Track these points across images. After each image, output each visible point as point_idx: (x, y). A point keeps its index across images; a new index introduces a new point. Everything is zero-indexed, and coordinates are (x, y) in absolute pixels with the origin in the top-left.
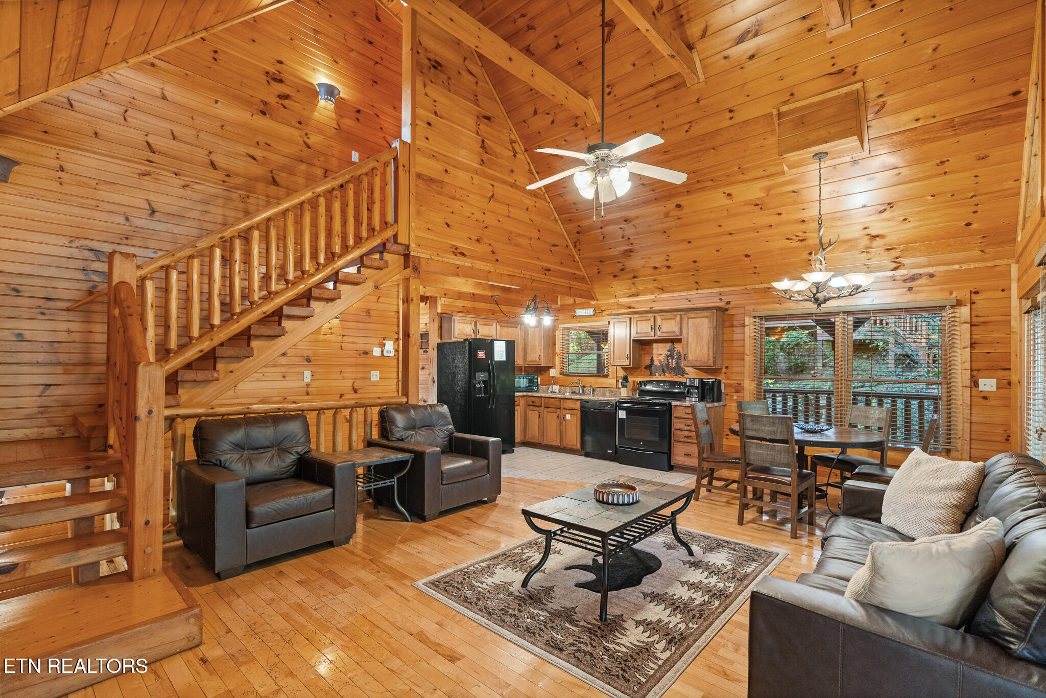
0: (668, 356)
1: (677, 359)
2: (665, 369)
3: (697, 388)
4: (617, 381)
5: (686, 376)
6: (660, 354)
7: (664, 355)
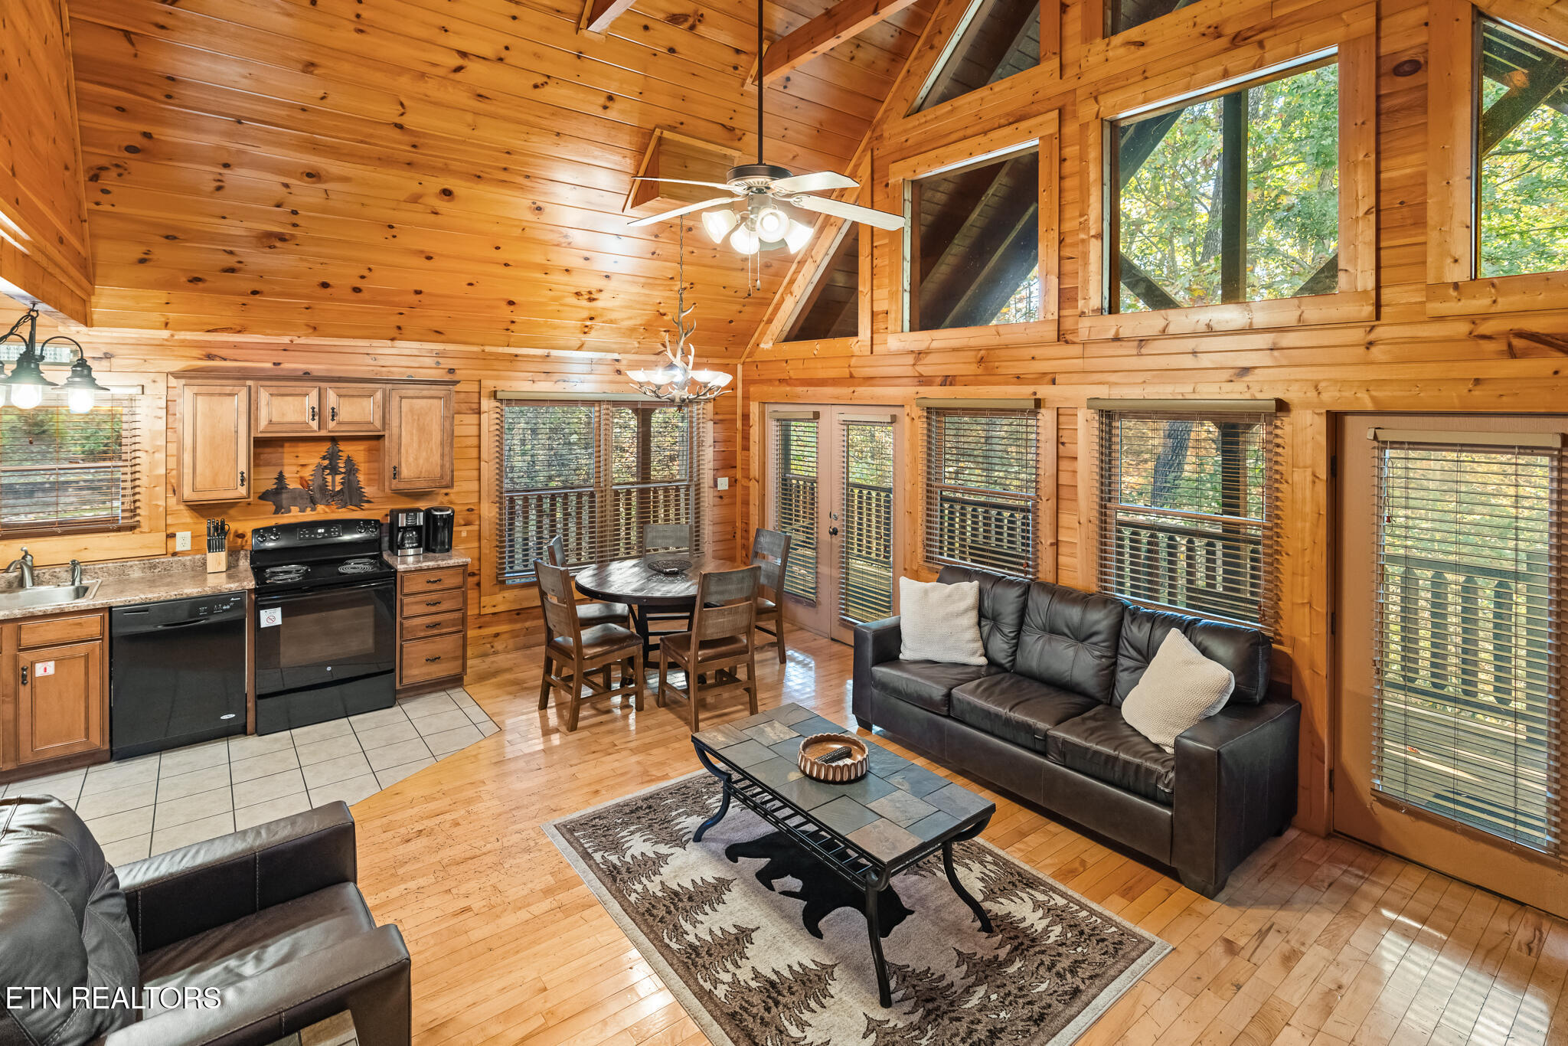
0: (323, 468)
1: (347, 473)
2: (316, 495)
5: (366, 505)
6: (303, 465)
7: (312, 467)
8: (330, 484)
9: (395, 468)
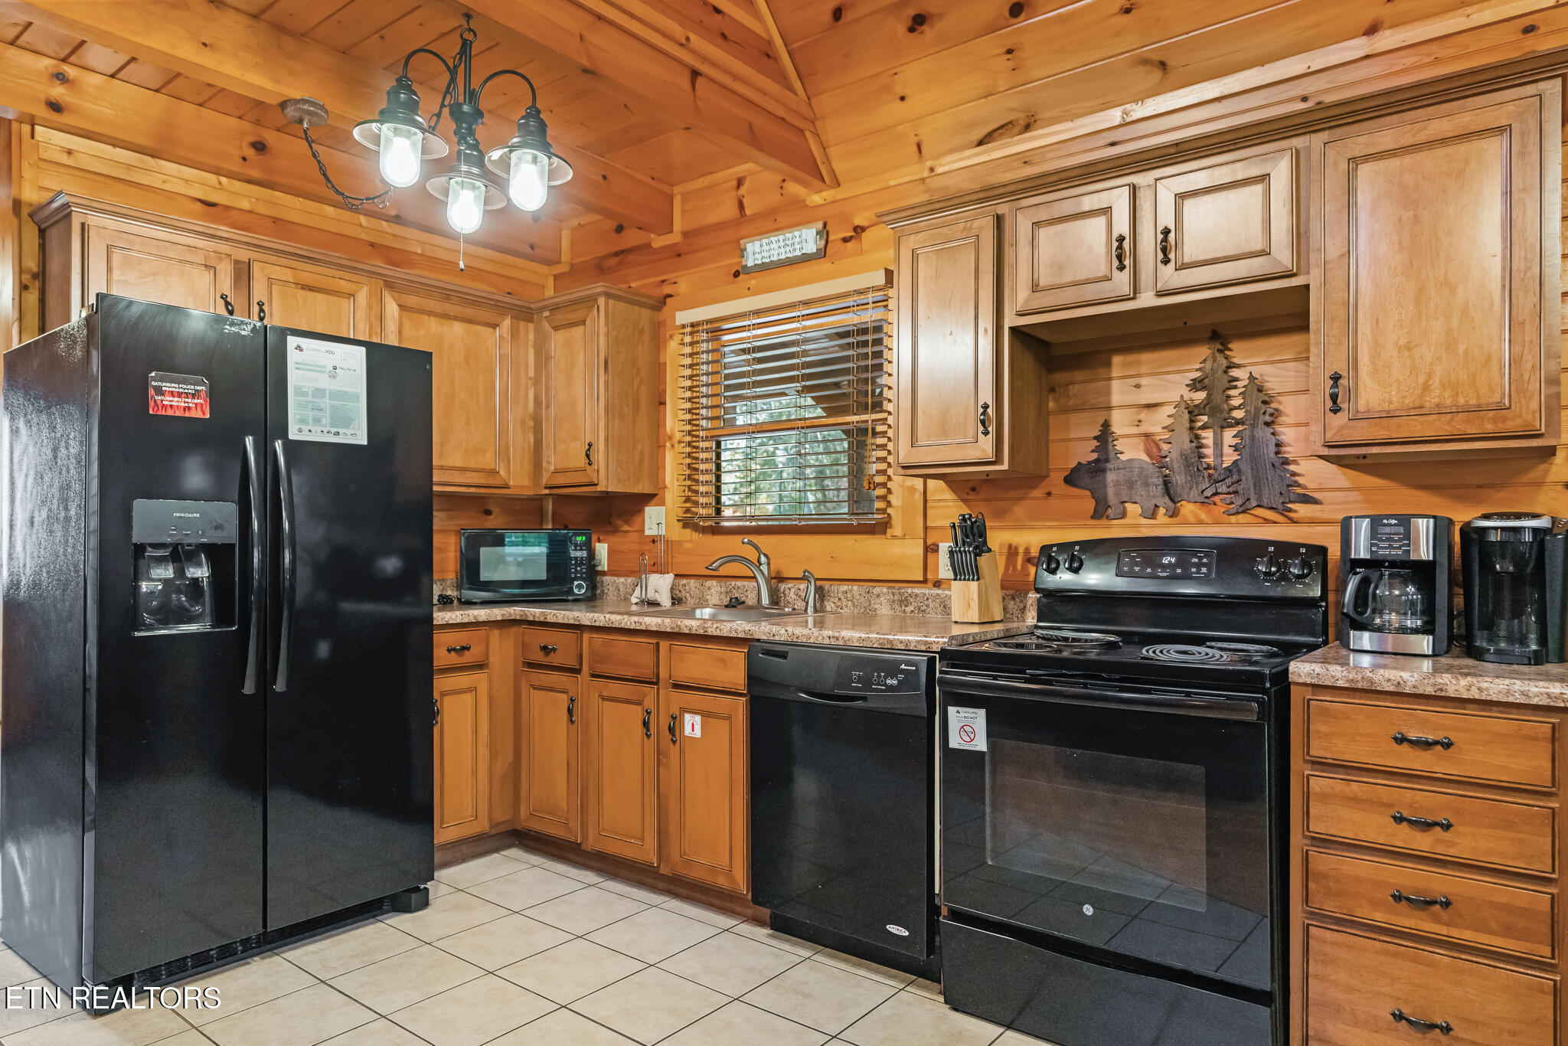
0: (1193, 411)
1: (1251, 421)
2: (1179, 479)
3: (1421, 573)
4: (930, 549)
5: (1302, 510)
6: (1149, 406)
7: (1170, 410)
8: (1209, 452)
9: (1336, 378)
